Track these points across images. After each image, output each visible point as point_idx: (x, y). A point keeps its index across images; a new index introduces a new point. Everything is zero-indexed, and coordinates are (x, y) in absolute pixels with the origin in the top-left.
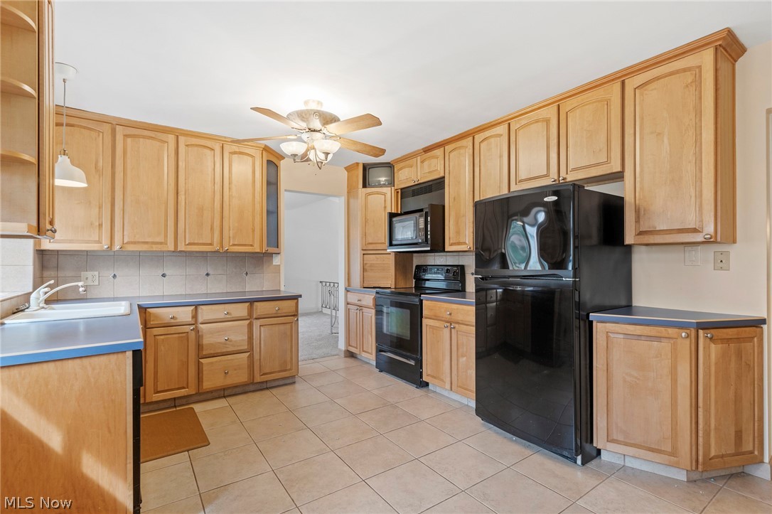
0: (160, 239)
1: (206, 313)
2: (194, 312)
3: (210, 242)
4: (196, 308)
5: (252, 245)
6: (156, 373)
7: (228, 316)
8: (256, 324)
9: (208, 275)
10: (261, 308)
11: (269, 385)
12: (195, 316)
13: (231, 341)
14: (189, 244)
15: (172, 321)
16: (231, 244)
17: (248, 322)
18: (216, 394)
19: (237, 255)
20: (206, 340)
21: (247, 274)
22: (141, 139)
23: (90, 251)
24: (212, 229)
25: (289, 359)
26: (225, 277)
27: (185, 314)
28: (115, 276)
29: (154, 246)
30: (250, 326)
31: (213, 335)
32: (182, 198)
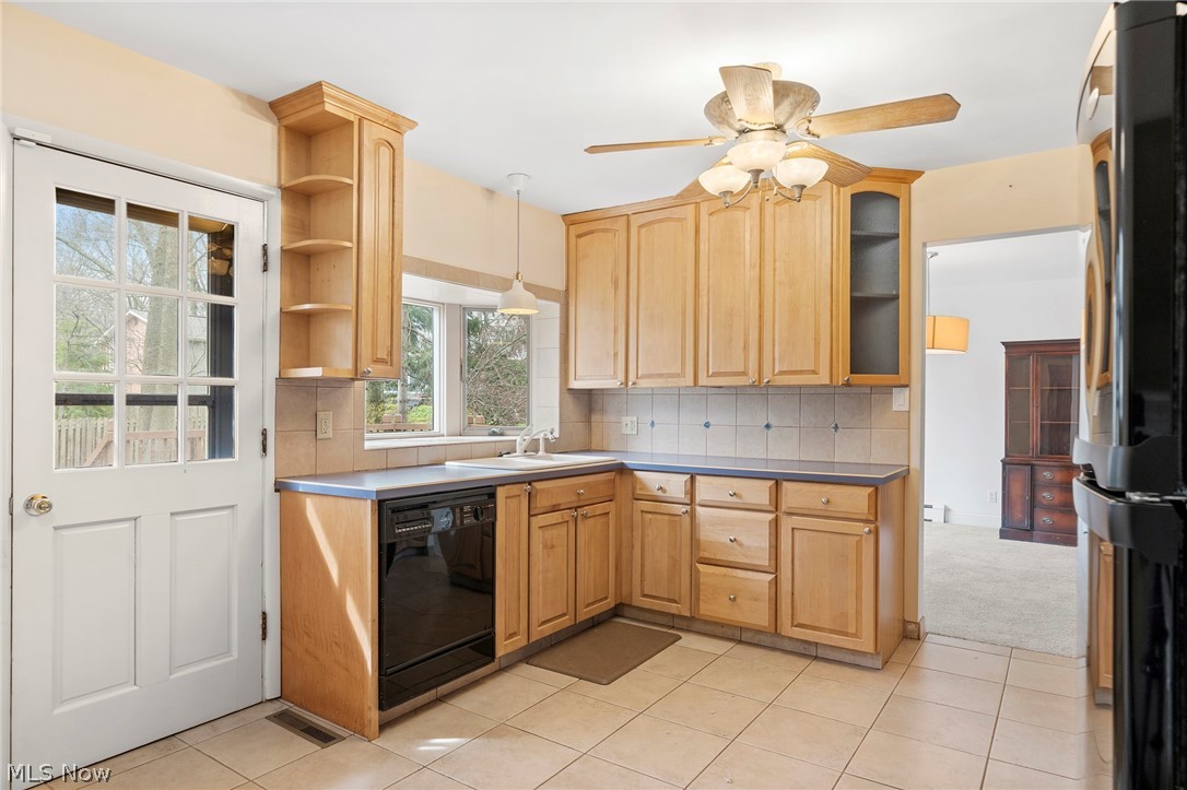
0: (676, 369)
1: (706, 489)
2: (689, 484)
3: (743, 370)
4: (692, 479)
5: (814, 372)
6: (643, 566)
7: (734, 499)
8: (787, 524)
9: (768, 426)
10: (793, 494)
11: (821, 652)
12: (691, 492)
13: (741, 545)
14: (715, 374)
15: (660, 493)
16: (776, 372)
17: (772, 516)
18: (729, 632)
19: (819, 390)
20: (707, 533)
21: (836, 428)
22: (656, 225)
23: (607, 389)
24: (746, 347)
25: (852, 612)
26: (797, 431)
27: (675, 486)
28: (653, 424)
29: (669, 380)
30: (776, 524)
31: (717, 527)
32: (703, 301)
